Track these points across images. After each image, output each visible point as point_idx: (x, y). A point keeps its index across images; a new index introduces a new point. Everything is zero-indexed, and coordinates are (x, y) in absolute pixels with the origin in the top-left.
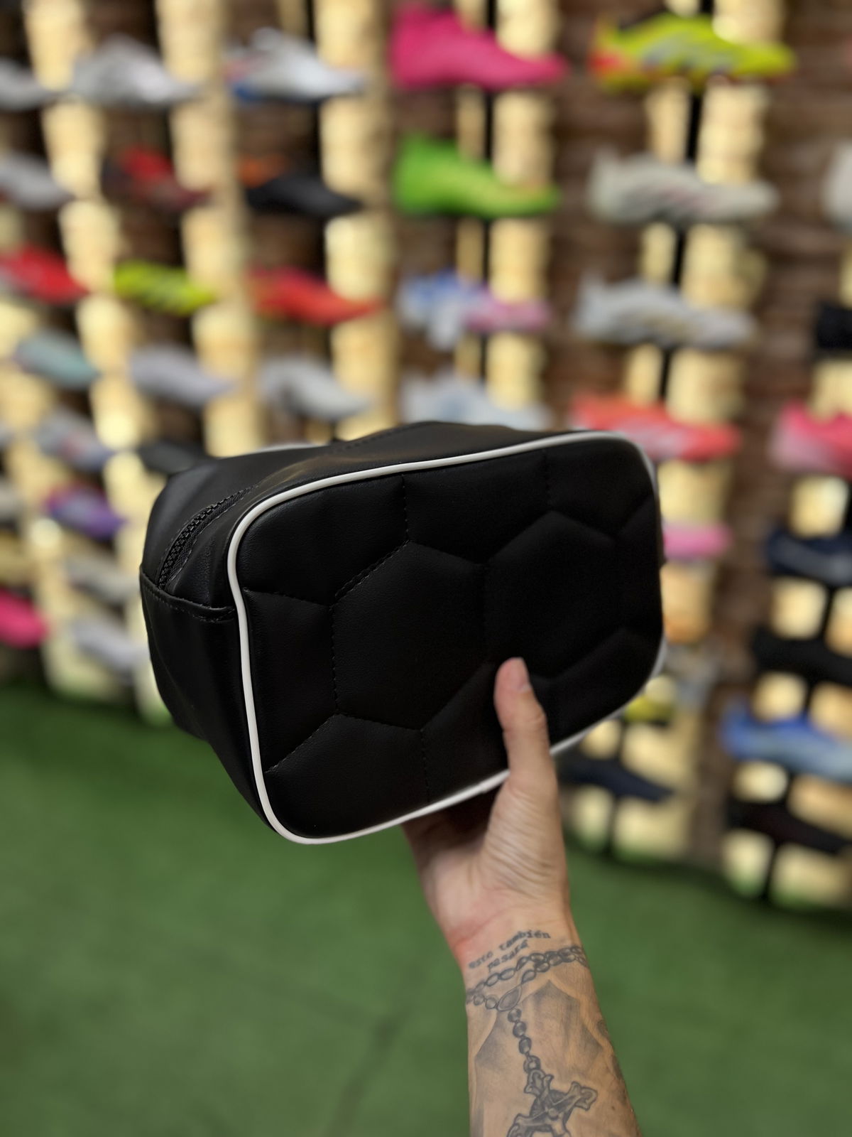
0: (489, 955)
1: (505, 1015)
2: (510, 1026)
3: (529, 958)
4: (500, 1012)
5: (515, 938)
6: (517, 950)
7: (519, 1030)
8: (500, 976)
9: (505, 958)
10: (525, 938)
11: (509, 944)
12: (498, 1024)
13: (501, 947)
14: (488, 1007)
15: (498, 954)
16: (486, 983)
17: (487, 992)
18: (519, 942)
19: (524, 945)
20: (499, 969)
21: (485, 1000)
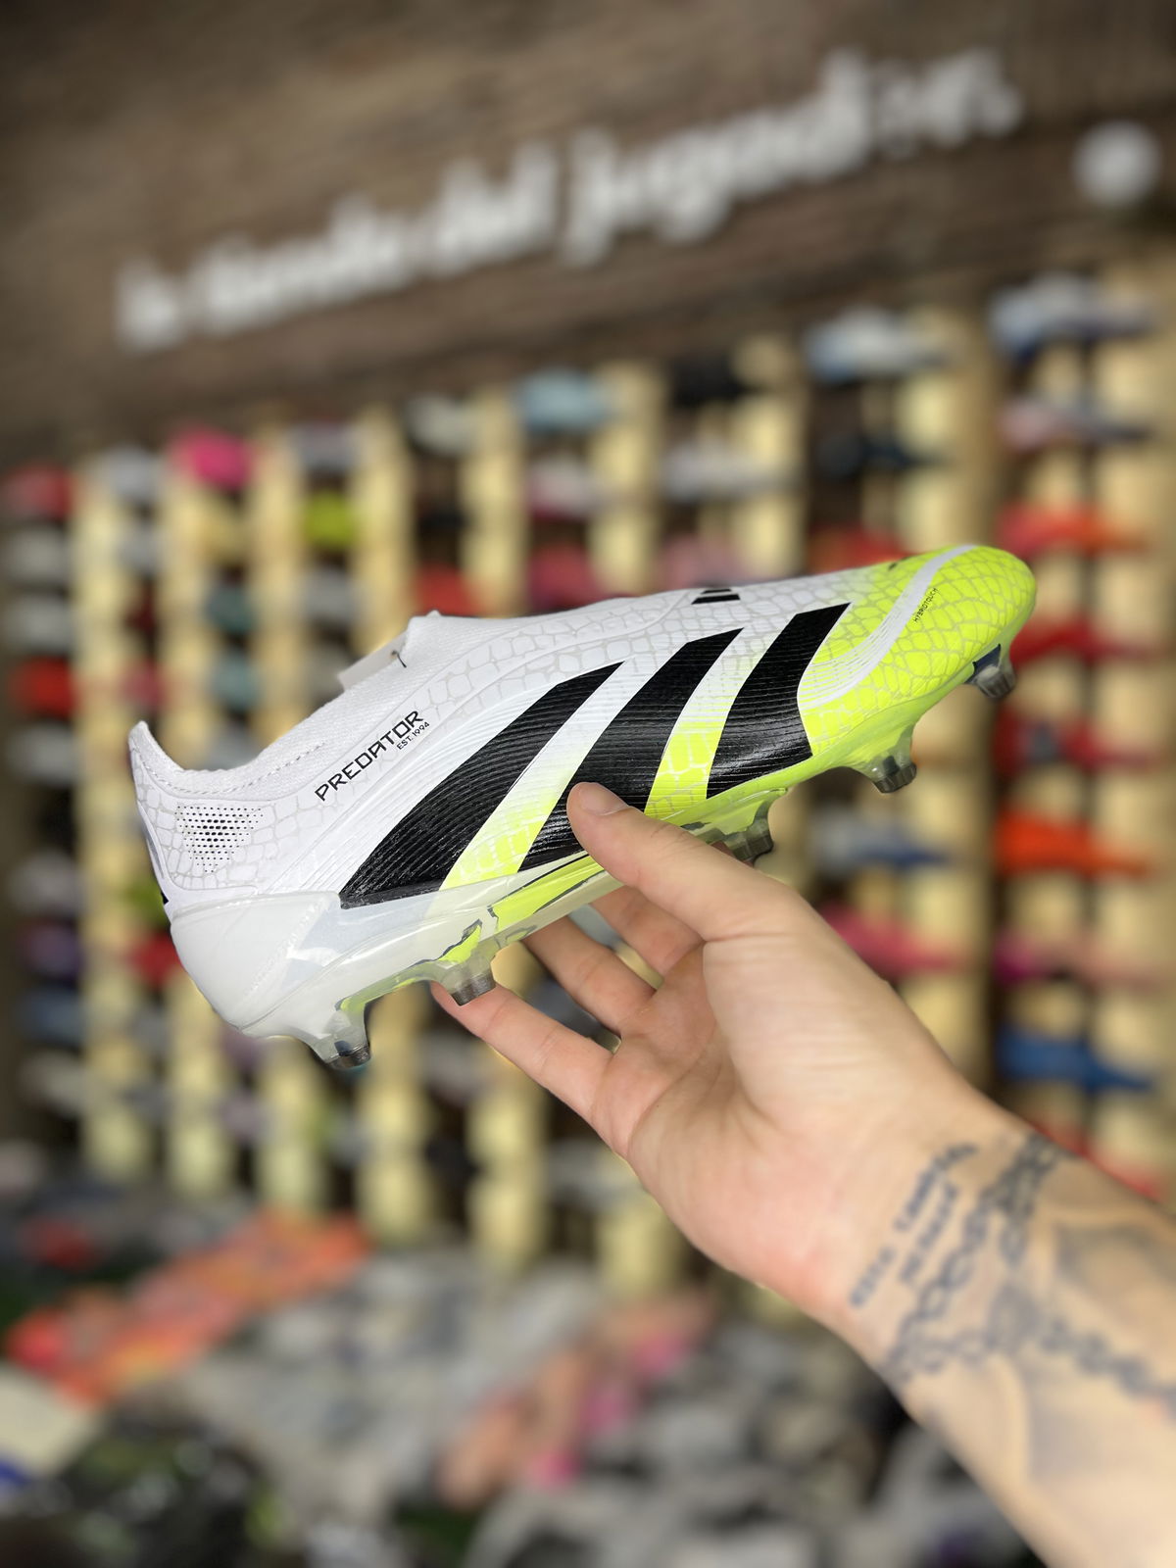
0: (886, 1256)
1: (1031, 1351)
2: (1063, 1364)
3: (982, 1209)
4: (1012, 1351)
5: (922, 1192)
6: (944, 1212)
7: (1093, 1357)
8: (945, 1280)
9: (927, 1240)
10: (942, 1179)
11: (914, 1208)
12: (1030, 1378)
13: (901, 1226)
14: (972, 1361)
15: (905, 1244)
16: (921, 1314)
17: (942, 1329)
18: (936, 1196)
19: (952, 1193)
20: (930, 1269)
21: (951, 1347)
